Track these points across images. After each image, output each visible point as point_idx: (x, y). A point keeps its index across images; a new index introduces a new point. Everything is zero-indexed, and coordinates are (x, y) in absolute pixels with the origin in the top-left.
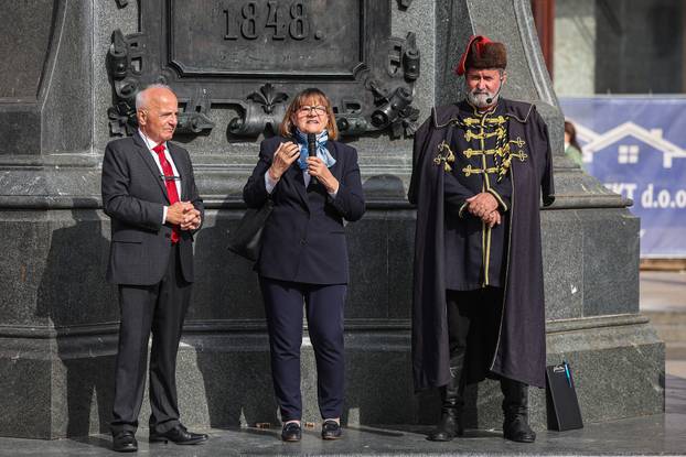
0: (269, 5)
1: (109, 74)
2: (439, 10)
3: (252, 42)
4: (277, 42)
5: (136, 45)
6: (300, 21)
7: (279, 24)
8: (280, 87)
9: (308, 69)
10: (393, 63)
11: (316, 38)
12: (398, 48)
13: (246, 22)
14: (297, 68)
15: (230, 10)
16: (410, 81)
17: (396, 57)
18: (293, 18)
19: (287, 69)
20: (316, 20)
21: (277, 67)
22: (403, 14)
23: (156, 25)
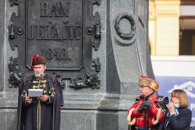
0: (55, 49)
1: (9, 70)
2: (107, 51)
3: (50, 60)
4: (57, 60)
5: (16, 61)
6: (64, 54)
7: (58, 55)
8: (58, 73)
9: (67, 68)
10: (93, 66)
11: (69, 59)
12: (94, 62)
13: (48, 54)
14: (63, 68)
15: (44, 51)
16: (98, 72)
17: (93, 64)
18: (62, 53)
19: (60, 68)
20: (69, 54)
21: (57, 67)
22: (96, 52)
23: (23, 55)
